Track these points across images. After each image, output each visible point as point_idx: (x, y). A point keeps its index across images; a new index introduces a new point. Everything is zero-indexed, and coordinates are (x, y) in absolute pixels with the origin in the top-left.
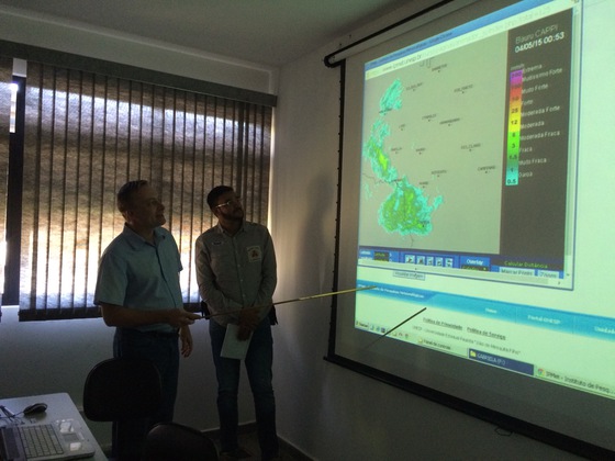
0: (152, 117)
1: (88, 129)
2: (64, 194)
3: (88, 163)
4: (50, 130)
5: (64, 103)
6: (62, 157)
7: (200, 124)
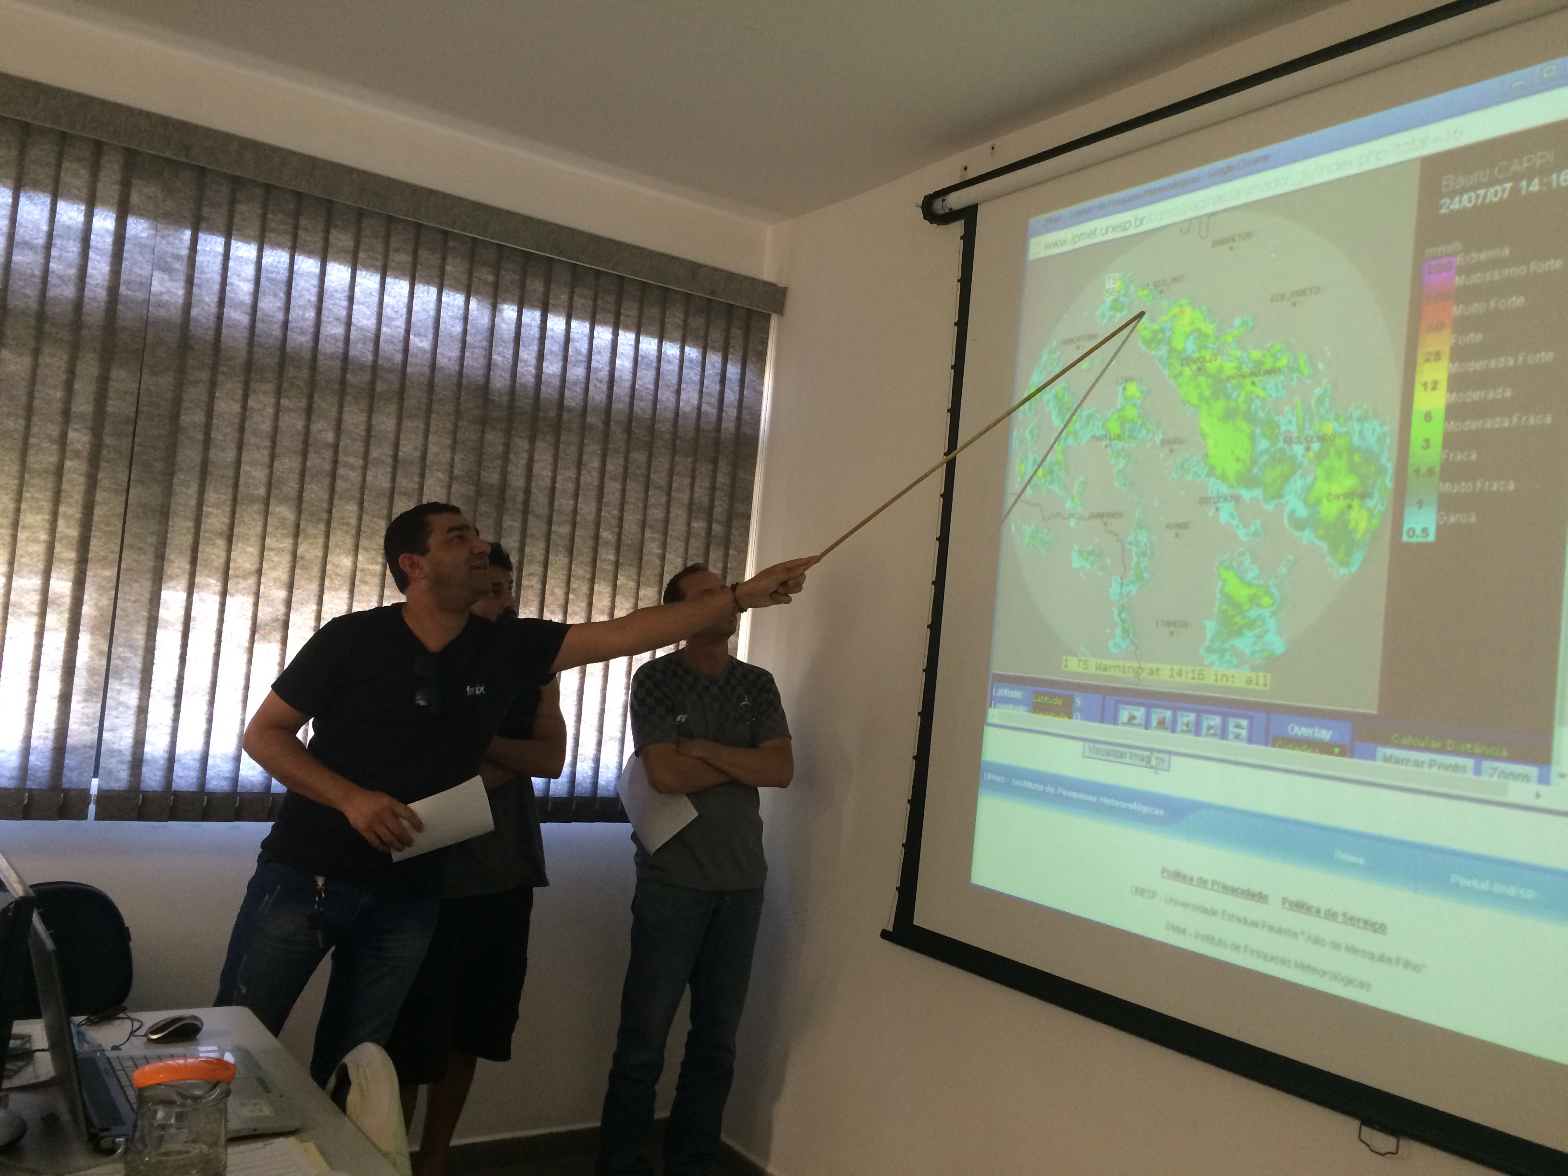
0: (466, 318)
1: (305, 340)
2: (235, 501)
3: (300, 425)
4: (210, 335)
5: (250, 271)
6: (237, 408)
7: (579, 344)
